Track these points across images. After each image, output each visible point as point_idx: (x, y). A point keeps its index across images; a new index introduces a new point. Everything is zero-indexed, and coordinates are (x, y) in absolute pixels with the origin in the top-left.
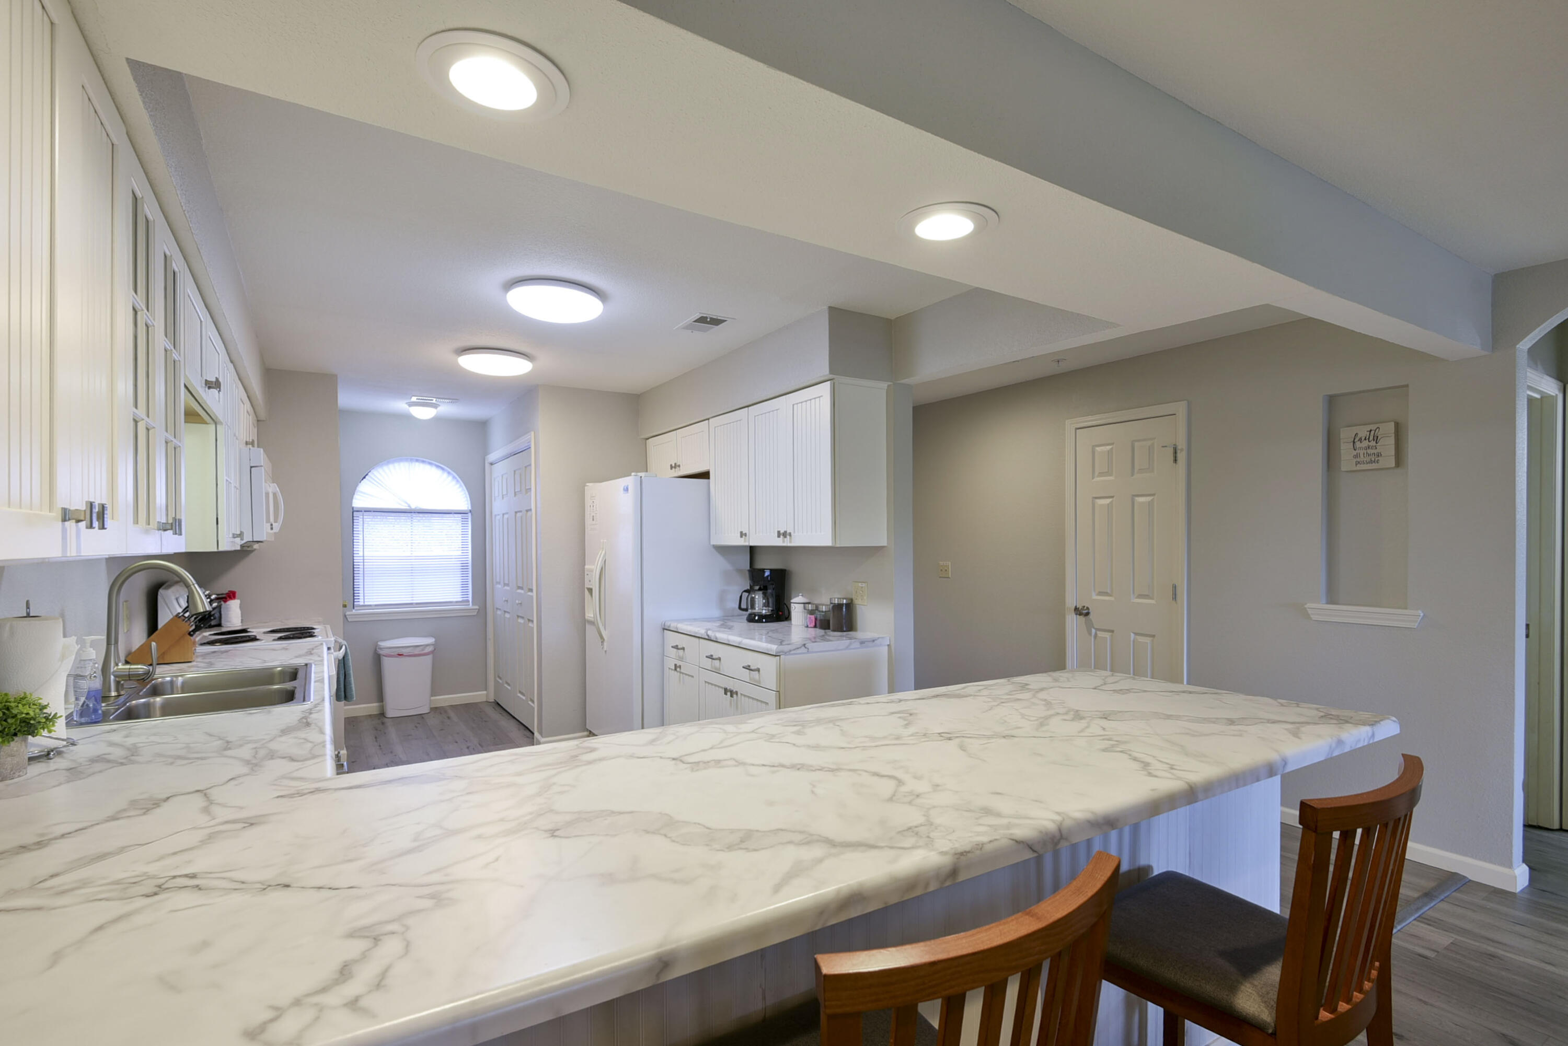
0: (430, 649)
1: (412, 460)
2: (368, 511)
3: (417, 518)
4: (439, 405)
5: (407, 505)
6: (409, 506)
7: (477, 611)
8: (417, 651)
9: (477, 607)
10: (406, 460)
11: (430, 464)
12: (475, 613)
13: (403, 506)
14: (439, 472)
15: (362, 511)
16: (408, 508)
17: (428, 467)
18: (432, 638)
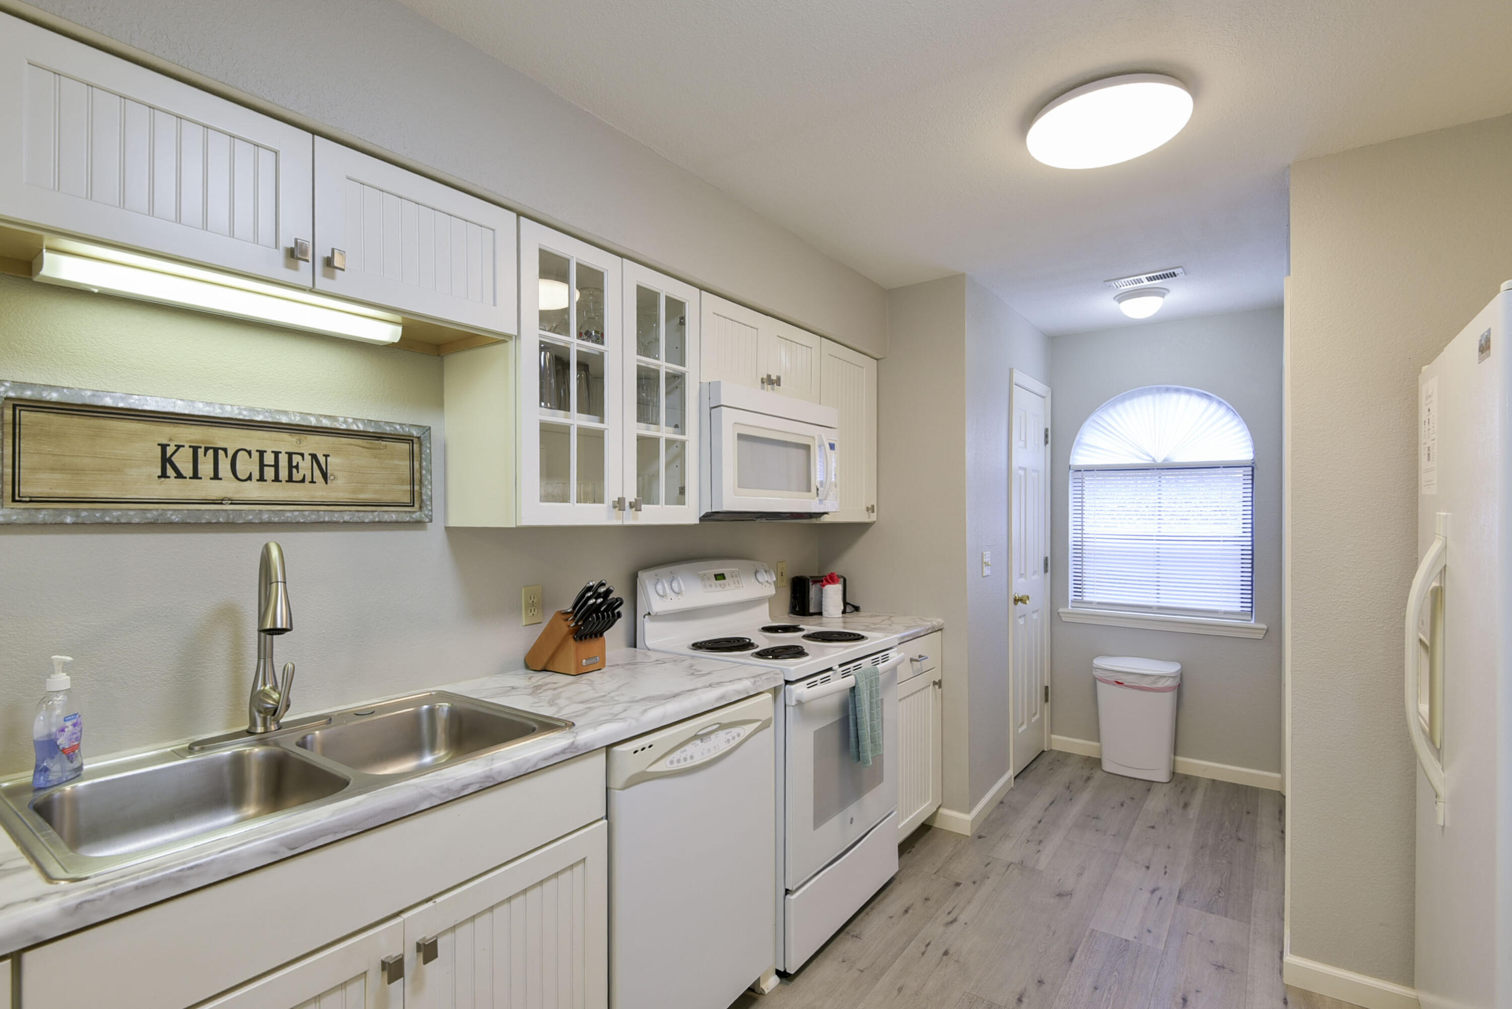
0: (1169, 683)
1: (1159, 390)
2: (1090, 469)
3: (1169, 476)
4: (1168, 290)
5: (1151, 459)
6: (1154, 460)
7: (1265, 632)
8: (1145, 683)
9: (1264, 626)
10: (1149, 391)
11: (1188, 392)
12: (1261, 637)
13: (1144, 460)
14: (1204, 403)
15: (1080, 471)
16: (1153, 462)
17: (1184, 398)
18: (1178, 664)
